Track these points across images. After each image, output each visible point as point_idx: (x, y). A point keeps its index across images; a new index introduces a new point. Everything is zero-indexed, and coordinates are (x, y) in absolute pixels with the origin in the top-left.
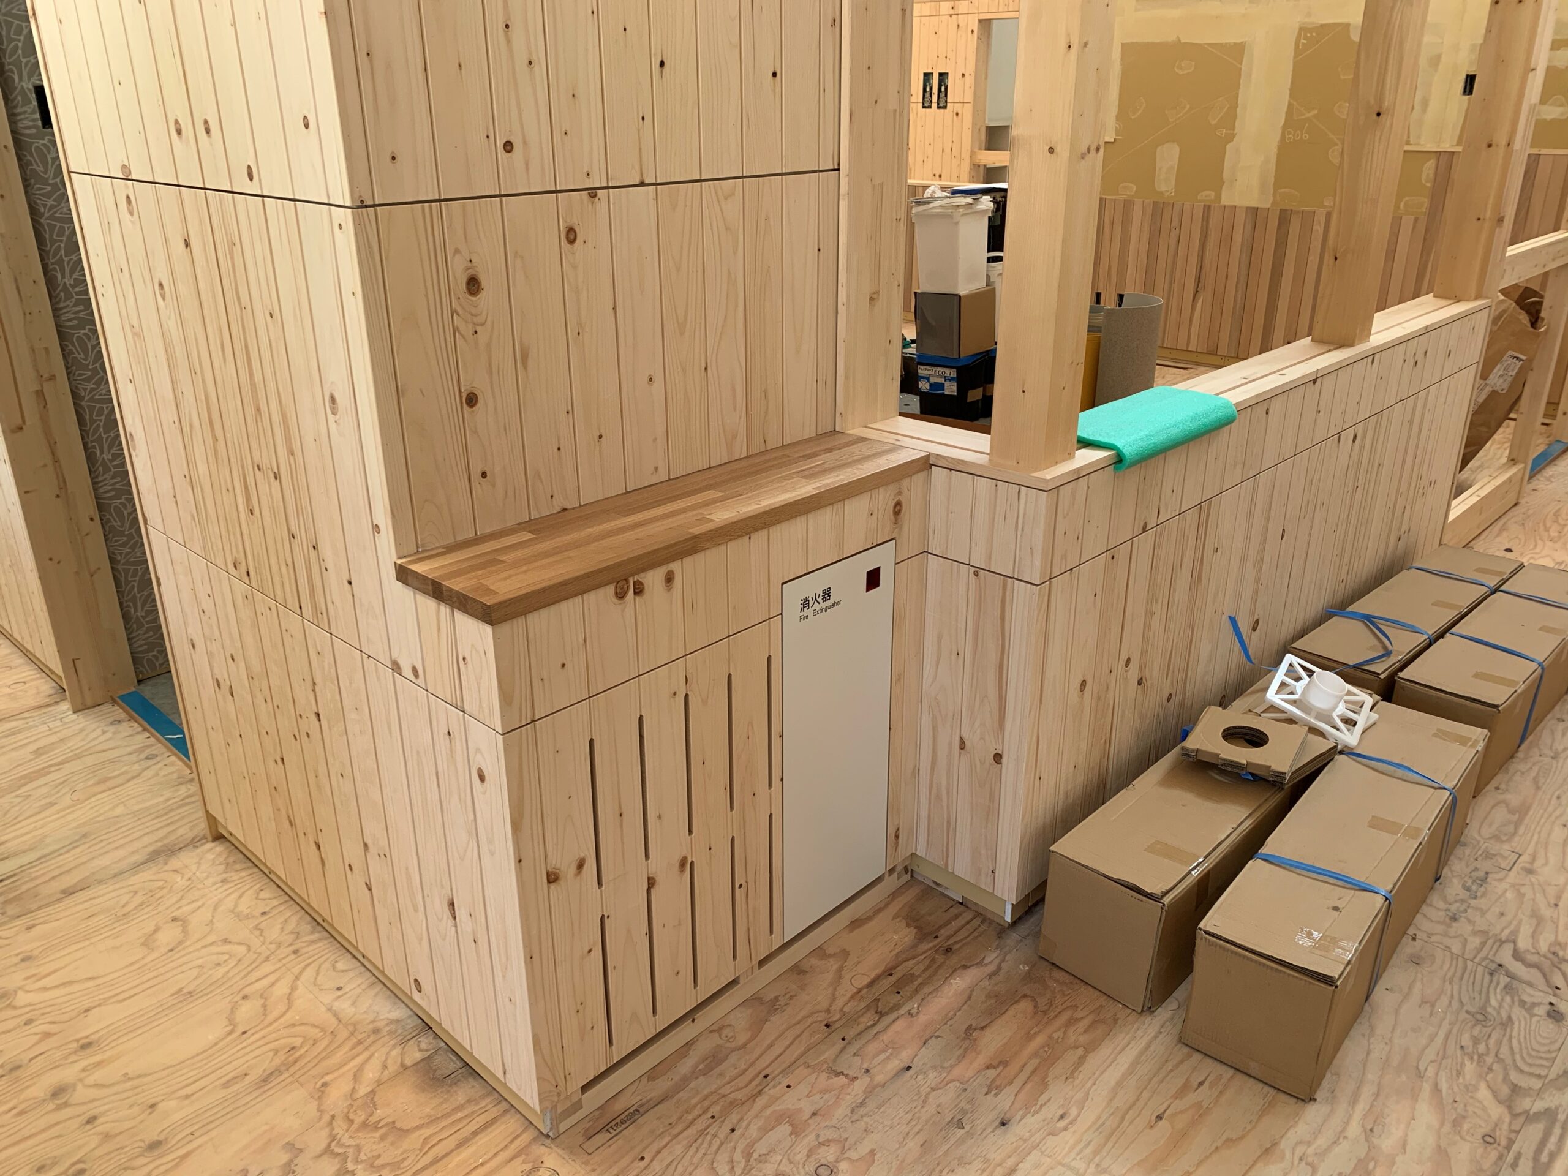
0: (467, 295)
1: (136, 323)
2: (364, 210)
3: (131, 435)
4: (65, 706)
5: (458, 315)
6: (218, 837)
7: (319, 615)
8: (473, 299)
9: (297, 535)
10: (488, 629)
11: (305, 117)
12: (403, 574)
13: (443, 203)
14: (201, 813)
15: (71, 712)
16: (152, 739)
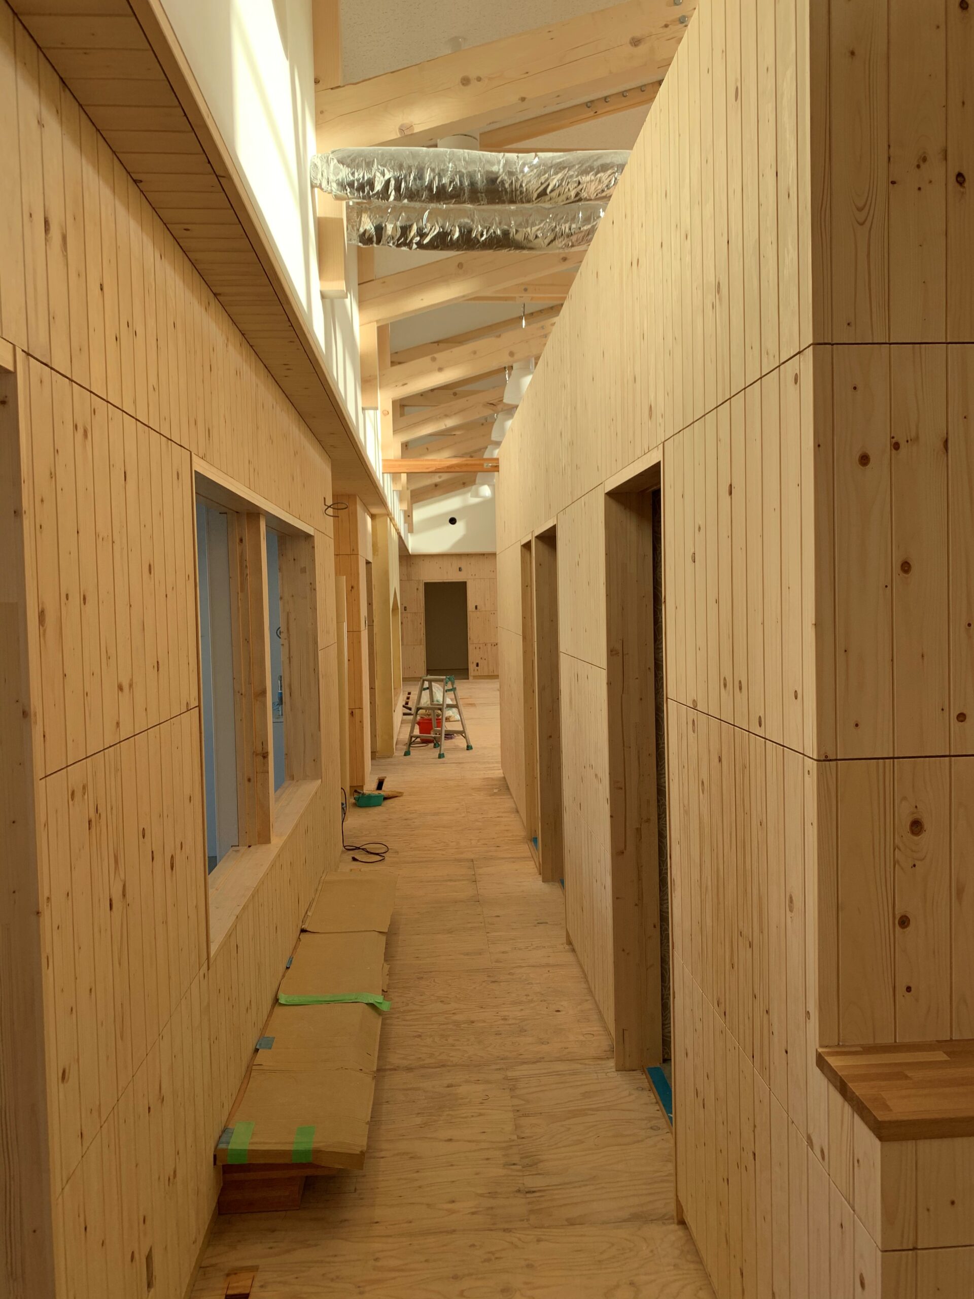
0: (910, 835)
1: (686, 803)
2: (828, 762)
3: (674, 880)
4: (612, 1063)
5: (899, 849)
6: (682, 1222)
7: (764, 1069)
8: (916, 838)
9: (758, 996)
10: (878, 1143)
11: (796, 691)
12: (821, 1061)
13: (896, 760)
14: (672, 1195)
15: (614, 1070)
16: (660, 1113)
